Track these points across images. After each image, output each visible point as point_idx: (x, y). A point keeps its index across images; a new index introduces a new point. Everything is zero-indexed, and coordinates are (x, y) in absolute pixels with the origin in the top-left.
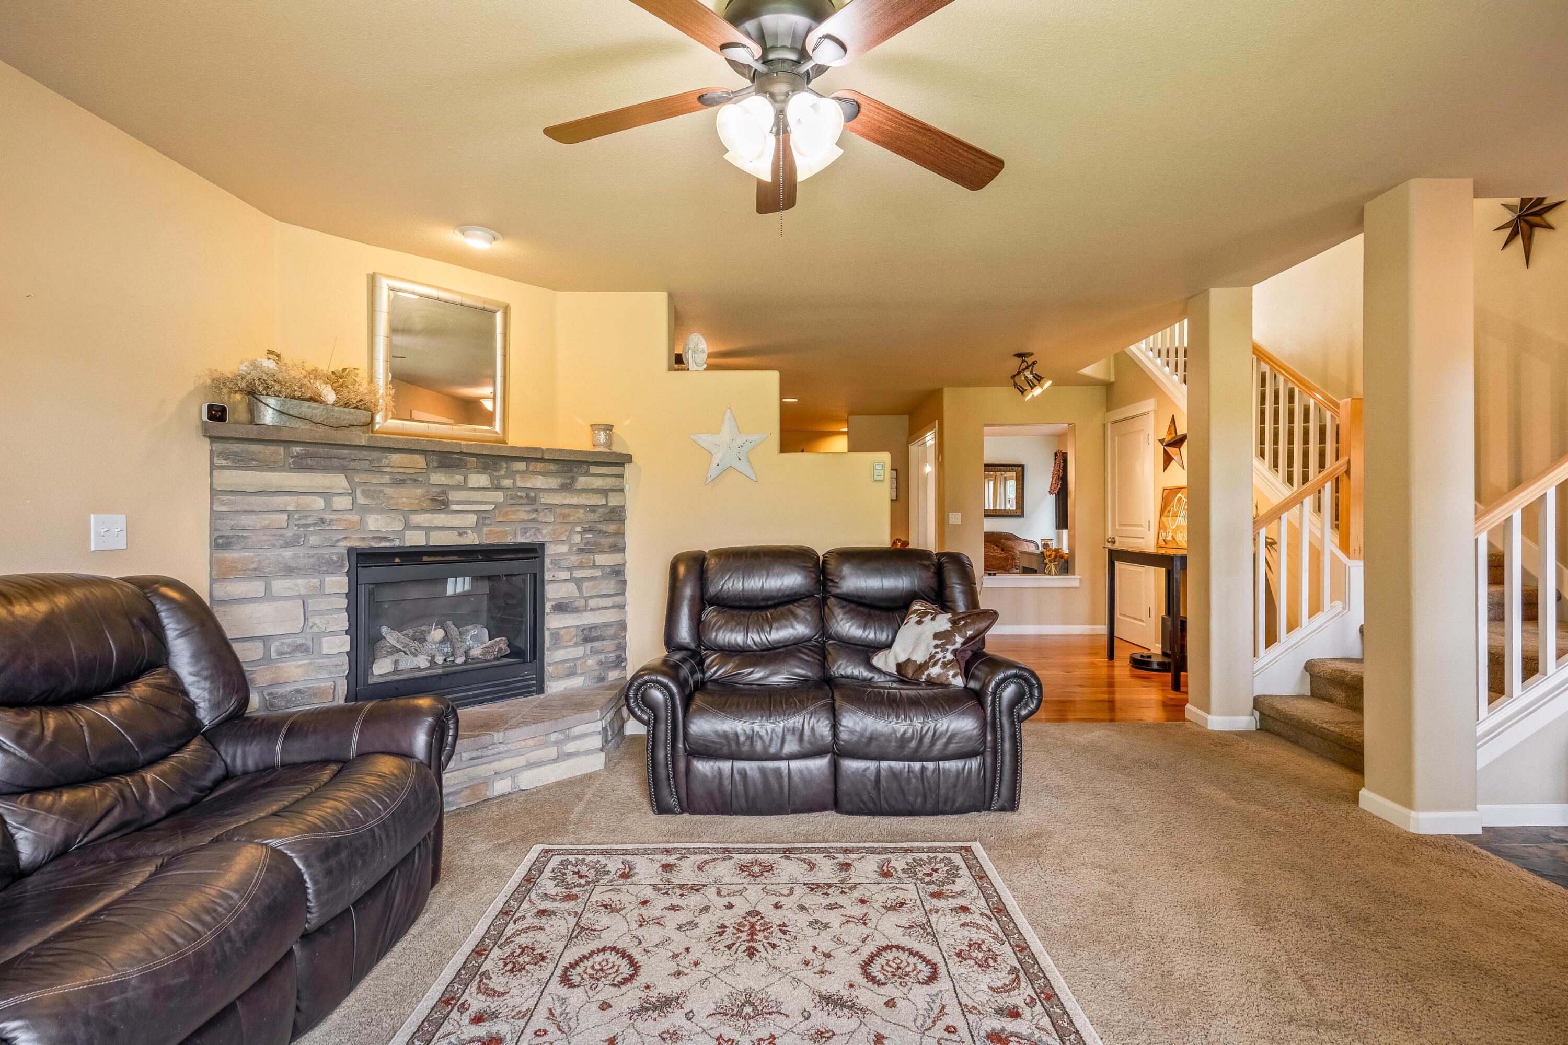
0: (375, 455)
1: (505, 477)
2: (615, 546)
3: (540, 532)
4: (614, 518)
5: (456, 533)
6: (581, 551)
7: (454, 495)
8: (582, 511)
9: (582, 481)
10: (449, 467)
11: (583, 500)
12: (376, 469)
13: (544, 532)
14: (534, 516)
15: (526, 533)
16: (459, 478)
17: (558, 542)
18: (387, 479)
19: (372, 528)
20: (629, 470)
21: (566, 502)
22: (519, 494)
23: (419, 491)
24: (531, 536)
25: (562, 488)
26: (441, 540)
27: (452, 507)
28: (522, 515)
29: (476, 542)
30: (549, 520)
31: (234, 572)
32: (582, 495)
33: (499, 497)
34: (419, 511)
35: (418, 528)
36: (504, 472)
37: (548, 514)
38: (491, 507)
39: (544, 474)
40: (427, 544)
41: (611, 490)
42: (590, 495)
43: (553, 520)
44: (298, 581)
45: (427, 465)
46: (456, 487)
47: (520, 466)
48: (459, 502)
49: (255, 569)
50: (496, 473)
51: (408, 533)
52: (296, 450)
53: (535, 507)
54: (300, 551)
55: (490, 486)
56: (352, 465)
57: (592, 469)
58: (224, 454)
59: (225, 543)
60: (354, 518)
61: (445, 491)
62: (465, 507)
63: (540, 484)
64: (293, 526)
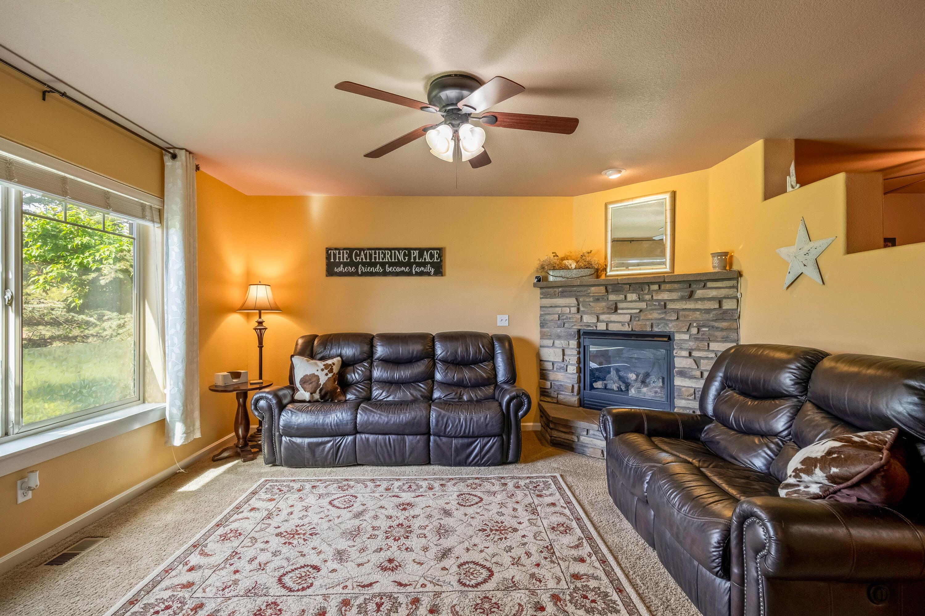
0: (586, 288)
1: (647, 294)
2: (727, 337)
3: (667, 326)
4: (727, 318)
5: (621, 324)
6: (697, 339)
7: (620, 305)
8: (698, 313)
9: (700, 293)
10: (617, 291)
11: (699, 305)
12: (588, 295)
13: (670, 326)
14: (663, 316)
15: (658, 326)
16: (622, 297)
17: (679, 332)
18: (591, 299)
19: (585, 321)
20: (742, 281)
21: (685, 307)
22: (654, 303)
23: (604, 304)
24: (661, 328)
25: (682, 298)
26: (614, 328)
27: (619, 311)
28: (656, 315)
29: (630, 329)
30: (673, 319)
31: (543, 336)
32: (699, 302)
33: (643, 305)
34: (603, 313)
35: (603, 321)
36: (646, 292)
37: (673, 314)
38: (638, 311)
39: (670, 291)
40: (607, 329)
41: (725, 298)
42: (706, 302)
43: (676, 318)
44: (562, 342)
45: (607, 291)
46: (621, 301)
47: (655, 287)
48: (622, 309)
49: (550, 336)
50: (642, 292)
51: (599, 324)
52: (560, 289)
53: (664, 310)
54: (563, 329)
55: (638, 300)
56: (578, 294)
57: (709, 284)
58: (541, 294)
59: (542, 325)
60: (579, 316)
61: (616, 304)
62: (625, 311)
63: (668, 297)
64: (559, 319)
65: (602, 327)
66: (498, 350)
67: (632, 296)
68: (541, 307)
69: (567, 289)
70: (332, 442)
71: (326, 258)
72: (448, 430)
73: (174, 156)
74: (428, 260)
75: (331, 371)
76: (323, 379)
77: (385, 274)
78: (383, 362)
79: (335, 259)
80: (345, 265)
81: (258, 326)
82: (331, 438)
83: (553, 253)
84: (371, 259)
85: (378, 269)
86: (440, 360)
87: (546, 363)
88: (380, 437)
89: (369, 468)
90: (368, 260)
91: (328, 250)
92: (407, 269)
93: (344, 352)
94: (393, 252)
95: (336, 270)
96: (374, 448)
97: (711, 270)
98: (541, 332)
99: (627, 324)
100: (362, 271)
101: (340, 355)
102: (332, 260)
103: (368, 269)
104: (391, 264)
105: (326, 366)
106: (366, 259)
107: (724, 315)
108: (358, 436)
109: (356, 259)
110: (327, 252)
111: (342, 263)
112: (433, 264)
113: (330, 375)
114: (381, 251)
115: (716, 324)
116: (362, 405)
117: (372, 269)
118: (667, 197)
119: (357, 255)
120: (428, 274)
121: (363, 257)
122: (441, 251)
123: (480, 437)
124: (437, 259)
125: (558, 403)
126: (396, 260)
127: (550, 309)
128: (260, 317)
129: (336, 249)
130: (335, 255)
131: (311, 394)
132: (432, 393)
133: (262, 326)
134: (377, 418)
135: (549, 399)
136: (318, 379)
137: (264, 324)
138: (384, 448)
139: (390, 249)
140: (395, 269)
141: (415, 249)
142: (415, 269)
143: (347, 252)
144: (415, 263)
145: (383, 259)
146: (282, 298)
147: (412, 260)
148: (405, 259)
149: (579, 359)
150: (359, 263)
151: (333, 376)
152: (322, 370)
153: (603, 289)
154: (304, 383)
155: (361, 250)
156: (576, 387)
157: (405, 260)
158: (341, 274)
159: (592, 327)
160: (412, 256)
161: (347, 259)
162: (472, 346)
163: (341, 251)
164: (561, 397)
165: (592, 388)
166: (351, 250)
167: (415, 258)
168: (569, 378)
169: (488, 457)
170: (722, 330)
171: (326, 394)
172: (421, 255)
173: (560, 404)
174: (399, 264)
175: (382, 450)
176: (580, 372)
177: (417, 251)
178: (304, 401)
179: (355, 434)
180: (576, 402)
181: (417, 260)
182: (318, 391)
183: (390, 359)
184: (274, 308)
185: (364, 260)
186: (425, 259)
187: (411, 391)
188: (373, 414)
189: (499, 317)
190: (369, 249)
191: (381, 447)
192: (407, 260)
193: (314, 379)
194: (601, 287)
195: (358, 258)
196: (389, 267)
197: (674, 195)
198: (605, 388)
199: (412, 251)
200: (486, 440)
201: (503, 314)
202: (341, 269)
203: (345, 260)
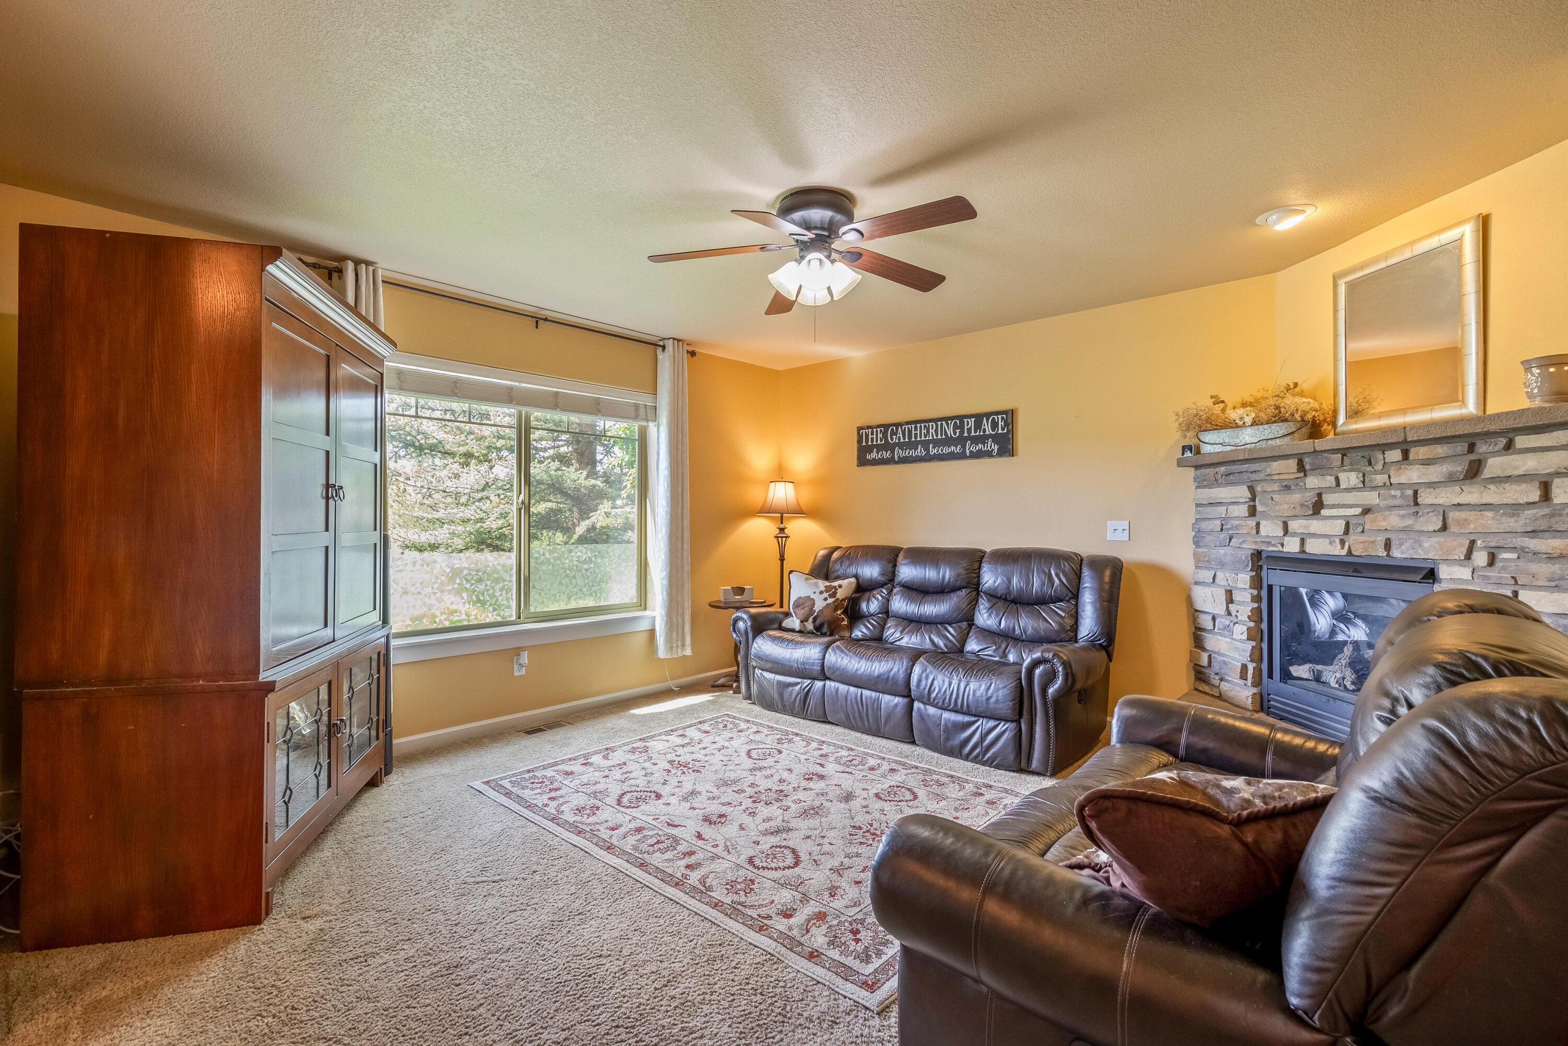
0: (1268, 464)
1: (1379, 472)
3: (1420, 545)
5: (1327, 541)
6: (1485, 580)
7: (1328, 499)
8: (1489, 514)
9: (1495, 465)
10: (1320, 467)
11: (1492, 495)
12: (1268, 478)
13: (1426, 545)
14: (1409, 522)
15: (1401, 545)
16: (1331, 480)
17: (1448, 561)
18: (1276, 487)
19: (1263, 533)
21: (1456, 501)
22: (1394, 492)
23: (1298, 496)
24: (1408, 549)
25: (1451, 480)
26: (1315, 548)
27: (1324, 512)
28: (1394, 520)
29: (1344, 552)
30: (1431, 528)
31: (1200, 562)
32: (1492, 487)
33: (1371, 498)
34: (1295, 517)
35: (1294, 534)
36: (1379, 467)
37: (1434, 519)
38: (1358, 511)
39: (1427, 462)
40: (1303, 551)
41: (1558, 474)
42: (1507, 486)
43: (1439, 525)
44: (1227, 574)
45: (1301, 467)
46: (1330, 489)
47: (1395, 455)
48: (1333, 506)
49: (1208, 561)
50: (1369, 469)
51: (1287, 539)
52: (1222, 469)
53: (1416, 509)
54: (1228, 550)
55: (1361, 485)
56: (1254, 477)
57: (1521, 441)
58: (1195, 479)
59: (1197, 542)
60: (1252, 523)
61: (1320, 495)
62: (1334, 512)
63: (1419, 477)
64: (1222, 530)
65: (1292, 546)
66: (1088, 582)
67: (1350, 478)
68: (1198, 505)
69: (1234, 468)
70: (799, 686)
71: (858, 441)
72: (933, 695)
73: (664, 347)
74: (989, 431)
75: (833, 595)
76: (819, 605)
77: (928, 458)
78: (904, 589)
79: (867, 441)
80: (880, 448)
81: (780, 533)
82: (799, 680)
83: (1212, 397)
84: (910, 437)
85: (920, 451)
86: (985, 593)
87: (1202, 616)
88: (852, 689)
89: (839, 730)
90: (907, 440)
91: (859, 429)
92: (958, 449)
93: (860, 571)
94: (939, 423)
95: (868, 457)
96: (844, 703)
97: (1525, 404)
98: (1195, 554)
99: (1338, 541)
100: (899, 457)
101: (856, 576)
102: (864, 444)
103: (907, 453)
104: (936, 443)
105: (828, 589)
106: (904, 439)
107: (1553, 520)
108: (828, 682)
109: (892, 439)
110: (858, 433)
111: (873, 446)
112: (996, 438)
113: (830, 601)
114: (923, 425)
115: (1533, 544)
116: (838, 643)
117: (913, 453)
118: (1468, 233)
119: (893, 433)
120: (989, 454)
121: (901, 435)
122: (1010, 416)
123: (983, 717)
124: (1003, 429)
125: (1220, 697)
126: (944, 437)
127: (1209, 509)
128: (782, 523)
129: (869, 427)
130: (867, 436)
131: (802, 622)
132: (963, 642)
133: (784, 533)
134: (846, 662)
135: (1206, 688)
136: (813, 603)
137: (786, 531)
138: (855, 705)
139: (935, 420)
140: (942, 450)
141: (970, 416)
142: (970, 448)
143: (881, 431)
144: (970, 438)
145: (925, 436)
146: (806, 497)
147: (966, 434)
148: (955, 433)
149: (1258, 611)
150: (895, 445)
151: (834, 602)
152: (821, 593)
153: (1292, 464)
154: (797, 607)
155: (898, 425)
156: (1251, 667)
157: (955, 435)
158: (874, 462)
159: (1274, 545)
160: (966, 427)
161: (881, 441)
162: (1038, 573)
163: (875, 430)
164: (1225, 686)
165: (1286, 676)
166: (886, 426)
167: (969, 430)
168: (1237, 649)
169: (993, 754)
170: (1551, 558)
171: (822, 625)
172: (978, 425)
173: (1225, 701)
174: (948, 441)
175: (853, 708)
176: (1262, 640)
177: (973, 420)
178: (793, 630)
179: (825, 680)
180: (1250, 700)
181: (973, 434)
182: (811, 619)
183: (913, 585)
184: (799, 512)
185: (902, 440)
186: (984, 431)
187: (932, 636)
188: (843, 655)
189: (1111, 525)
190: (908, 423)
191: (852, 704)
192: (958, 434)
193: (808, 604)
194: (1291, 461)
195: (894, 437)
196: (934, 448)
197: (1485, 223)
198: (1318, 678)
199: (965, 420)
200: (992, 723)
201: (1117, 519)
202: (874, 455)
203: (879, 442)
